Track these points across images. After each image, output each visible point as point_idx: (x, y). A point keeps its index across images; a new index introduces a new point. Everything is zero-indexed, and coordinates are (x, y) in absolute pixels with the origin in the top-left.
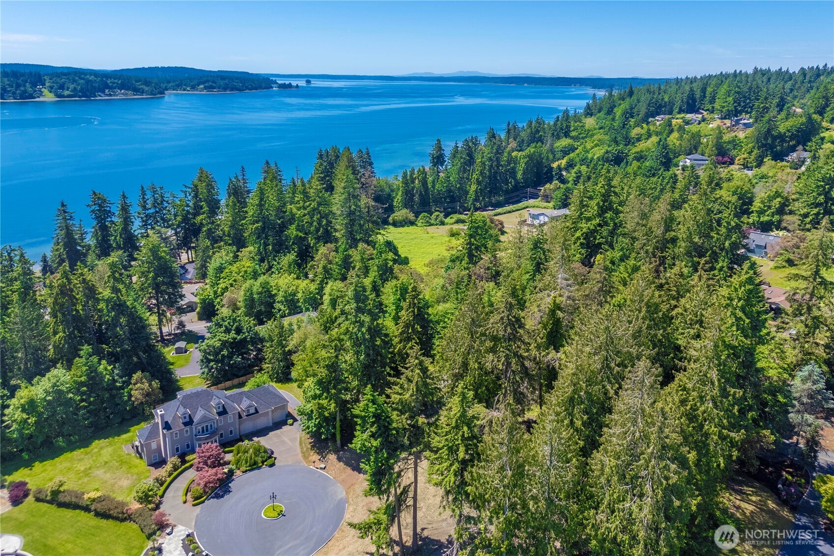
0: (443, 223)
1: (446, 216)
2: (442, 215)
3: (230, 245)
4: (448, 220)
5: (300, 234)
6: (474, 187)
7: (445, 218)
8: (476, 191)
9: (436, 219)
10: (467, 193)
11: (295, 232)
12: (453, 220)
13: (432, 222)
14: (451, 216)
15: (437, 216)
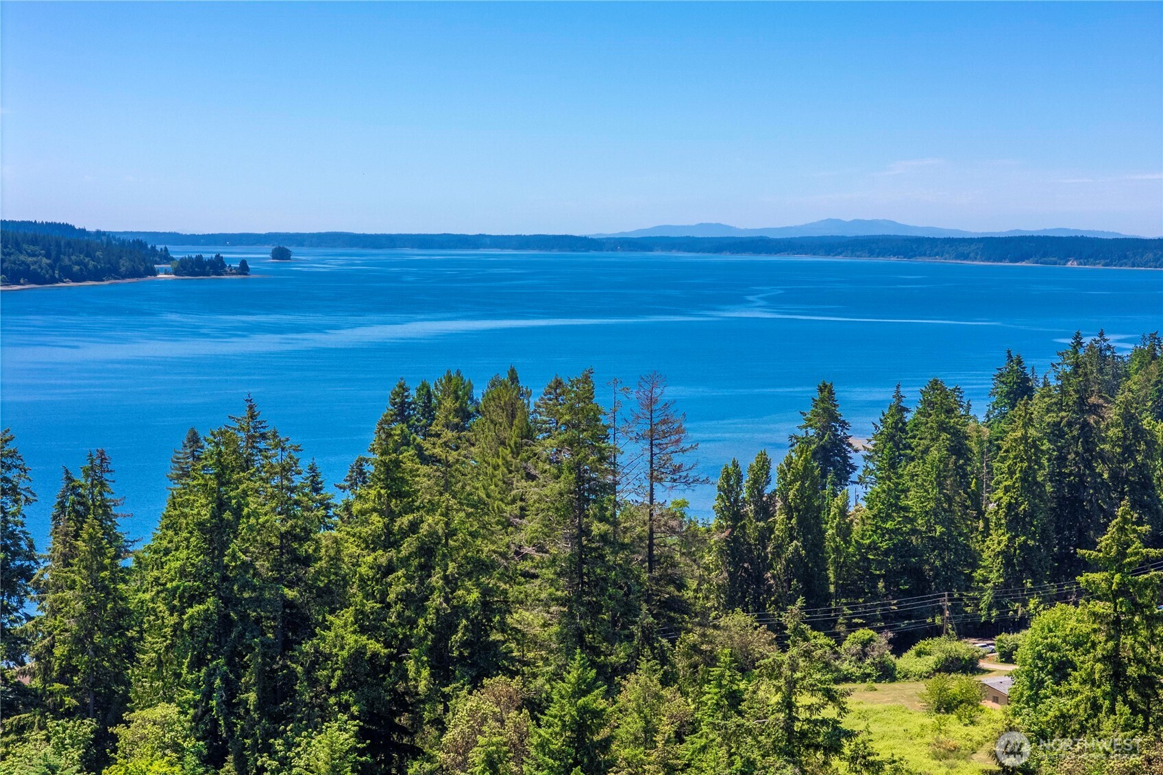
0: (887, 674)
1: (900, 646)
2: (882, 640)
3: (69, 714)
4: (907, 662)
5: (374, 646)
6: (998, 540)
7: (899, 655)
8: (1007, 557)
9: (861, 656)
10: (973, 560)
11: (351, 639)
12: (930, 662)
13: (846, 667)
14: (921, 645)
15: (866, 644)
